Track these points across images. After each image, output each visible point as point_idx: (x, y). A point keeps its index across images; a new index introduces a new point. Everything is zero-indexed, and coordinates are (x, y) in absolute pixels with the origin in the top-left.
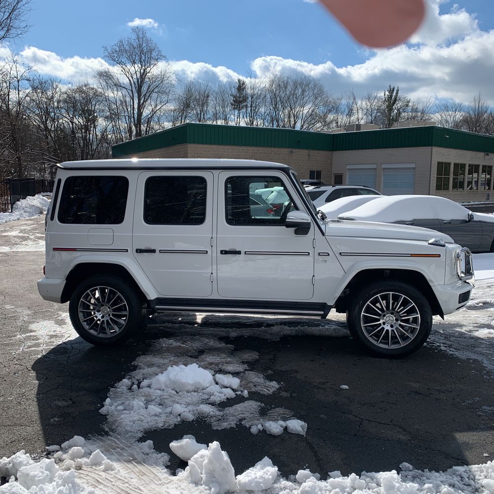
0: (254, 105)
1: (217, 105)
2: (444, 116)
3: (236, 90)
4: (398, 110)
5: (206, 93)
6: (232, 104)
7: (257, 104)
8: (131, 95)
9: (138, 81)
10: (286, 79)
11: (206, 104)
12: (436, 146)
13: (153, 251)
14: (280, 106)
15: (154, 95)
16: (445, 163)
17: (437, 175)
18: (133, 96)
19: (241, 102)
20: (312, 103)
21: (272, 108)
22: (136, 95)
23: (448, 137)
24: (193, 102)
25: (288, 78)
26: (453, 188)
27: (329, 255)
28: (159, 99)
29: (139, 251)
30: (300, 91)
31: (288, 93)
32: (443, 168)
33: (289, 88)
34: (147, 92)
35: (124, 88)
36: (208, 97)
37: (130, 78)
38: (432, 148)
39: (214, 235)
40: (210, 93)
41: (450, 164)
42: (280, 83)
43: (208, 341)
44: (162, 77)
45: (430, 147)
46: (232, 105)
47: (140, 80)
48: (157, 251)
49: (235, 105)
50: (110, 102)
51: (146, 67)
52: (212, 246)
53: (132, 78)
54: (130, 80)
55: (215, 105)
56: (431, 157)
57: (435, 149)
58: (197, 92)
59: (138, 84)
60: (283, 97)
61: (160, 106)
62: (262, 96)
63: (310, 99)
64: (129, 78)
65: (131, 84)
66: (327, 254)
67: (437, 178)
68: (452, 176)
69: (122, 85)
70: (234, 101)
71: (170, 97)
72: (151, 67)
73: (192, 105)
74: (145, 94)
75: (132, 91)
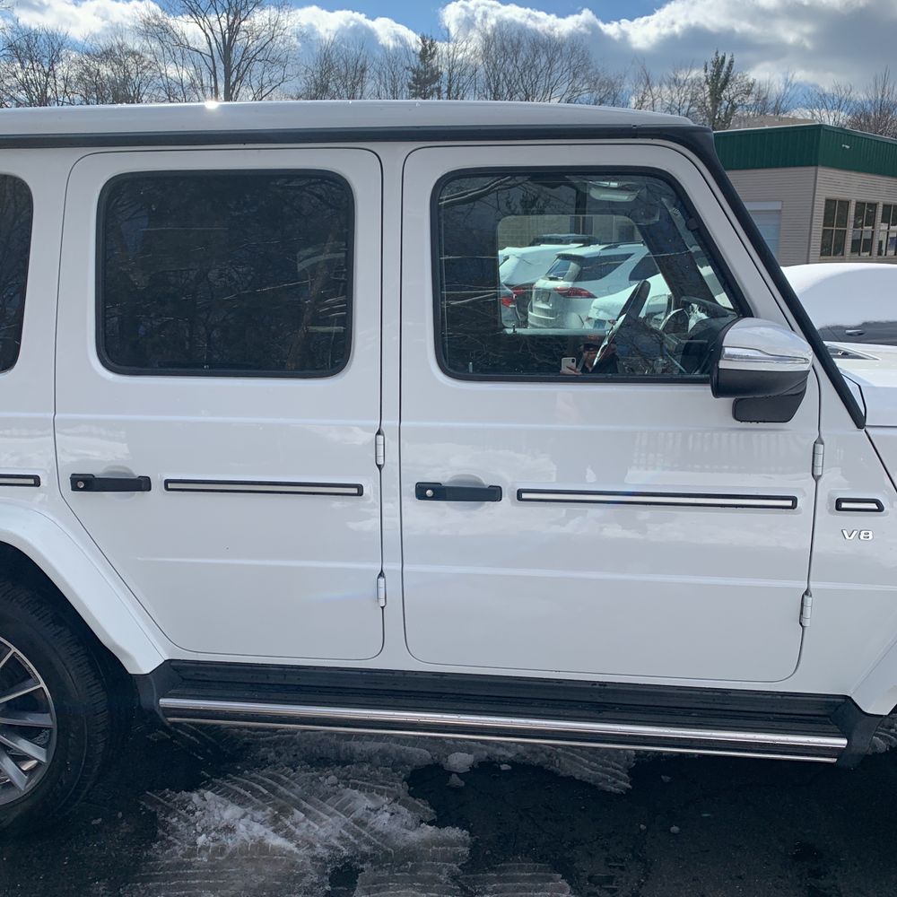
0: (454, 87)
1: (382, 86)
2: (817, 114)
3: (418, 59)
4: (731, 101)
5: (360, 63)
6: (411, 87)
7: (460, 85)
8: (211, 66)
9: (224, 37)
10: (516, 35)
11: (360, 84)
12: (825, 165)
13: (142, 484)
14: (505, 91)
15: (257, 67)
16: (841, 202)
17: (824, 225)
18: (215, 68)
19: (429, 82)
20: (567, 84)
21: (489, 93)
22: (220, 66)
23: (848, 147)
24: (334, 80)
25: (519, 34)
26: (852, 251)
27: (880, 509)
28: (266, 75)
29: (86, 483)
30: (544, 59)
31: (520, 64)
32: (835, 210)
33: (522, 55)
34: (241, 61)
35: (197, 51)
36: (363, 71)
37: (208, 31)
38: (816, 171)
39: (390, 423)
40: (368, 63)
41: (848, 203)
42: (505, 43)
43: (370, 804)
44: (272, 28)
45: (813, 168)
46: (410, 89)
47: (227, 35)
48: (157, 485)
49: (416, 88)
50: (169, 80)
51: (239, 8)
52: (380, 467)
53: (212, 30)
54: (207, 35)
55: (378, 88)
56: (815, 189)
57: (824, 173)
58: (341, 61)
59: (224, 42)
60: (511, 71)
61: (270, 88)
62: (469, 71)
63: (564, 76)
64: (205, 31)
65: (210, 44)
66: (874, 506)
67: (824, 230)
68: (852, 227)
69: (191, 45)
70: (414, 79)
71: (289, 71)
72: (250, 9)
73: (332, 87)
74: (239, 64)
75: (212, 57)
